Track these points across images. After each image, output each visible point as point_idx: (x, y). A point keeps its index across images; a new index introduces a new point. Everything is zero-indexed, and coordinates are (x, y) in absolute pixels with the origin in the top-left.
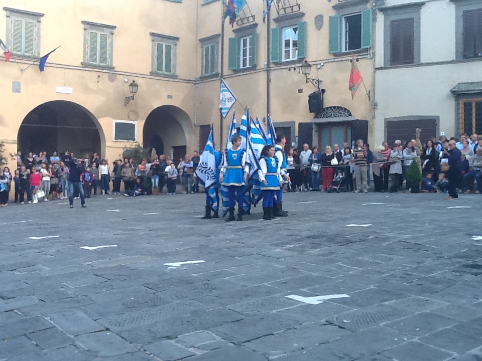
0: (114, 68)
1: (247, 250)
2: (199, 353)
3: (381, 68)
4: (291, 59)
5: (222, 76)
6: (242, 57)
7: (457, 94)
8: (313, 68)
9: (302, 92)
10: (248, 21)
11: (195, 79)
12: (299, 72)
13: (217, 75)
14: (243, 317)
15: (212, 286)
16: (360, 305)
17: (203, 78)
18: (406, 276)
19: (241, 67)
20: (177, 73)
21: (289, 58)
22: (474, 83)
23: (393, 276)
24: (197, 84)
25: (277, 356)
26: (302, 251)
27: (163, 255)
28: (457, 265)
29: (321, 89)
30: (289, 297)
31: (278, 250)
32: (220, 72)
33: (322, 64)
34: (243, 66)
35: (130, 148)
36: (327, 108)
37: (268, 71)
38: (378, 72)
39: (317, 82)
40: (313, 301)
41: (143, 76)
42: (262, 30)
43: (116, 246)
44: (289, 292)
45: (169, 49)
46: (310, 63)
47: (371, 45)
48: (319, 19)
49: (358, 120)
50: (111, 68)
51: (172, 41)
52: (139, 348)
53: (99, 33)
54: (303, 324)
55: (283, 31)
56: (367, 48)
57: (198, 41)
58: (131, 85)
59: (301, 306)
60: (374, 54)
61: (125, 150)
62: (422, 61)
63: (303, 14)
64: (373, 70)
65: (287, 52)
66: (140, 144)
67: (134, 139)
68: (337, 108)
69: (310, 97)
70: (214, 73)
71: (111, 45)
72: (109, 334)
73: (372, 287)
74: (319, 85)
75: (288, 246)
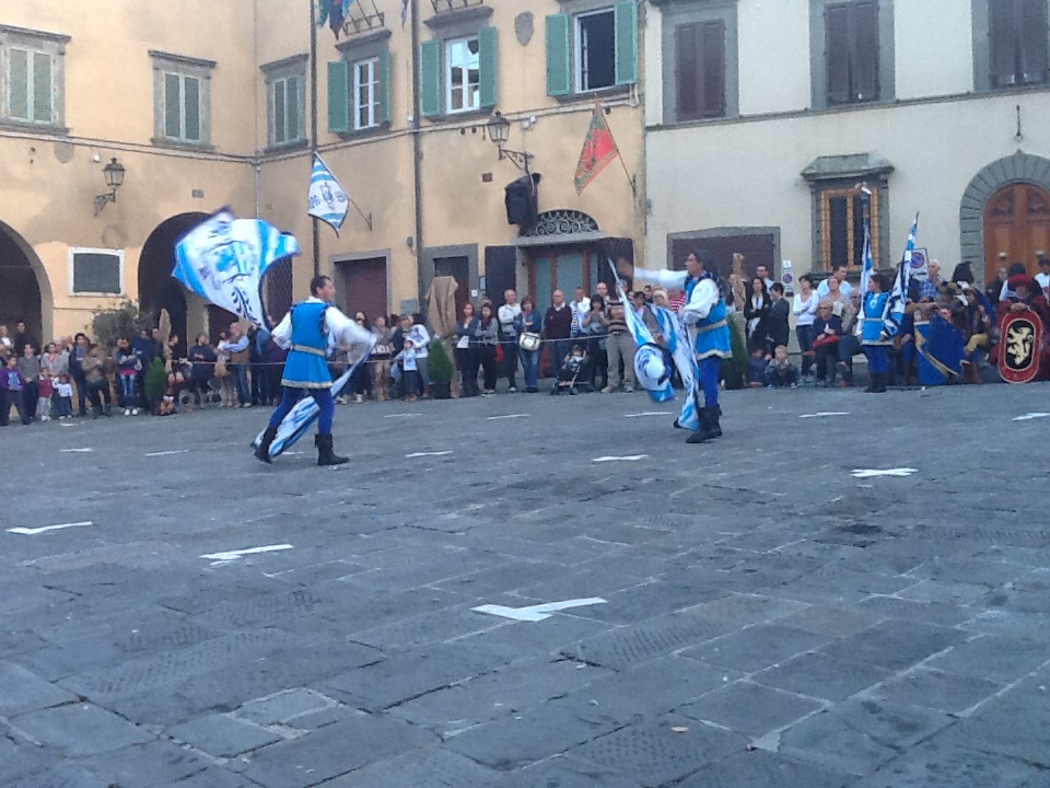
0: (67, 130)
1: (384, 520)
2: (290, 735)
3: (657, 128)
4: (466, 108)
5: (315, 146)
6: (357, 106)
7: (816, 181)
8: (514, 129)
9: (491, 180)
10: (369, 24)
11: (253, 155)
12: (484, 138)
13: (303, 145)
14: (384, 655)
15: (311, 597)
16: (629, 618)
17: (271, 152)
18: (722, 555)
19: (357, 127)
20: (214, 142)
21: (460, 107)
22: (850, 156)
23: (696, 556)
24: (258, 165)
25: (460, 731)
26: (503, 515)
27: (197, 538)
28: (823, 529)
29: (531, 172)
30: (480, 609)
31: (453, 516)
32: (309, 136)
33: (533, 119)
34: (362, 124)
35: (110, 310)
36: (546, 214)
37: (416, 135)
38: (652, 135)
39: (523, 158)
40: (532, 614)
41: (135, 148)
42: (400, 46)
43: (89, 523)
44: (479, 599)
45: (192, 86)
46: (508, 118)
47: (635, 76)
48: (524, 23)
49: (612, 239)
50: (60, 131)
51: (199, 69)
52: (158, 733)
53: (31, 53)
54: (513, 662)
55: (448, 47)
56: (628, 85)
57: (259, 69)
58: (108, 168)
59: (503, 627)
60: (641, 96)
61: (98, 314)
62: (743, 112)
63: (490, 11)
64: (640, 131)
65: (457, 96)
66: (133, 301)
67: (117, 291)
68: (566, 214)
69: (508, 190)
70: (297, 140)
71: (61, 80)
72: (86, 708)
73: (653, 580)
74: (526, 162)
75: (472, 507)
